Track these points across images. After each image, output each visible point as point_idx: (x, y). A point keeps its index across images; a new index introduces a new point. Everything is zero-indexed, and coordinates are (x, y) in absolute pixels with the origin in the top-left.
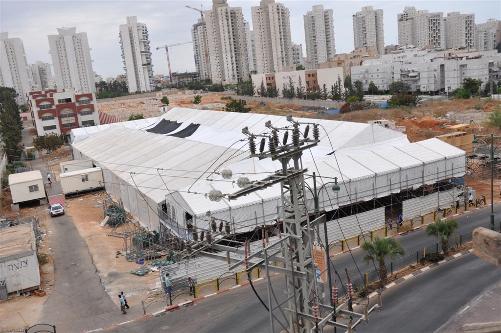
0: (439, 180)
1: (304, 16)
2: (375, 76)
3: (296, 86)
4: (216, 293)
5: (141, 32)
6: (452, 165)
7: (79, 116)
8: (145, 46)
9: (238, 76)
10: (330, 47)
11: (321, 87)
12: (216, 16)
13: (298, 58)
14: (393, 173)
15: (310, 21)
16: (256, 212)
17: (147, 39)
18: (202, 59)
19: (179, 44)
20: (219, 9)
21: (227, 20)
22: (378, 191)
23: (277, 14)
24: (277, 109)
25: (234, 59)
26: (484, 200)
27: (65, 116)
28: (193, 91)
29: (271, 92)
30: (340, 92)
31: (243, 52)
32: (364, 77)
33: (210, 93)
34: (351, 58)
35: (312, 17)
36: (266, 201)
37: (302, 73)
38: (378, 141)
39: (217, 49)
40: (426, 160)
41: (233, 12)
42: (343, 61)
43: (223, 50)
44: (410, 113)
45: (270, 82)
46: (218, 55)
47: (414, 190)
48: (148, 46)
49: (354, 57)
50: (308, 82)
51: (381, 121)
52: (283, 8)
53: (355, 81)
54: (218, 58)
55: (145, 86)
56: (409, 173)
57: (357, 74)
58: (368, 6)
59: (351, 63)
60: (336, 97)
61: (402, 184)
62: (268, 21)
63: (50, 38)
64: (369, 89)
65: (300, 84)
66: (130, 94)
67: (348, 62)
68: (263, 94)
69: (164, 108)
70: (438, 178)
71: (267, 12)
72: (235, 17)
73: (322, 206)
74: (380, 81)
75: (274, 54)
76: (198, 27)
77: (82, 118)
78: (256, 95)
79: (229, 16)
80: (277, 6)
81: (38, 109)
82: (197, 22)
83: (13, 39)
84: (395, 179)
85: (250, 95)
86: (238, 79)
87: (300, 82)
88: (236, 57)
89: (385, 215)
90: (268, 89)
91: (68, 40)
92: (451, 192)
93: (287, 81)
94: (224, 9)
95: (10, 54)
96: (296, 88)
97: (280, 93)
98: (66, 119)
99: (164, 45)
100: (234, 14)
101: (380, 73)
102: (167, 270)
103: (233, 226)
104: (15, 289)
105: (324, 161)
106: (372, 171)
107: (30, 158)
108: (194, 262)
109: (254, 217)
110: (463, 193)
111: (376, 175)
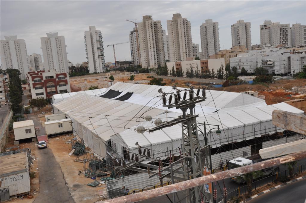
1: (200, 26)
2: (245, 64)
3: (195, 70)
5: (98, 36)
7: (58, 87)
8: (100, 44)
9: (158, 63)
10: (217, 46)
11: (211, 70)
12: (145, 26)
13: (196, 53)
14: (256, 124)
15: (204, 29)
16: (167, 148)
17: (101, 40)
18: (136, 52)
19: (121, 43)
20: (147, 22)
21: (152, 28)
22: (246, 135)
23: (183, 25)
24: (182, 84)
25: (156, 53)
27: (49, 87)
28: (129, 72)
29: (178, 73)
30: (222, 74)
31: (161, 48)
32: (238, 65)
33: (140, 74)
34: (230, 53)
35: (205, 27)
36: (174, 141)
37: (198, 62)
38: (247, 104)
39: (145, 46)
41: (155, 23)
42: (225, 54)
43: (149, 47)
44: (268, 87)
45: (178, 67)
46: (145, 50)
47: (270, 135)
48: (102, 44)
49: (232, 52)
50: (202, 68)
51: (249, 92)
52: (187, 22)
53: (232, 67)
54: (145, 52)
55: (100, 69)
56: (266, 124)
57: (234, 63)
58: (241, 20)
59: (230, 55)
60: (220, 77)
61: (262, 131)
62: (177, 30)
63: (42, 39)
64: (242, 72)
65: (197, 69)
66: (90, 74)
67: (228, 55)
68: (173, 75)
69: (111, 83)
71: (177, 24)
72: (156, 27)
73: (210, 144)
74: (249, 67)
75: (181, 50)
77: (60, 88)
78: (169, 75)
79: (153, 26)
80: (183, 20)
81: (33, 82)
82: (132, 30)
83: (20, 40)
84: (257, 128)
85: (166, 75)
86: (158, 65)
87: (197, 67)
88: (157, 52)
89: (251, 151)
91: (53, 40)
93: (189, 67)
94: (150, 21)
95: (17, 49)
96: (194, 71)
97: (185, 74)
98: (50, 89)
99: (112, 44)
100: (156, 24)
101: (249, 62)
102: (111, 183)
103: (153, 156)
104: (15, 194)
105: (212, 116)
106: (243, 123)
107: (27, 113)
108: (128, 178)
109: (166, 150)
111: (245, 125)
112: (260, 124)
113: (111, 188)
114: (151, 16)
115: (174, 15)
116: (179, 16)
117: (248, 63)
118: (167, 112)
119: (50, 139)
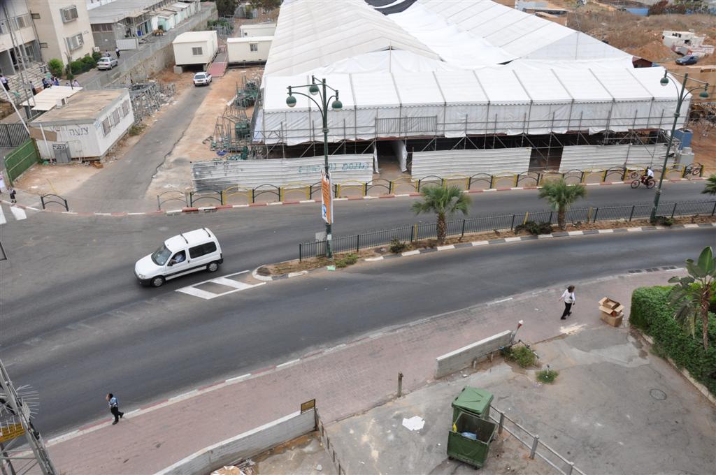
0: (636, 128)
4: (248, 205)
6: (663, 110)
14: (561, 105)
16: (345, 121)
22: (531, 125)
26: (701, 171)
36: (361, 109)
40: (618, 97)
47: (590, 134)
51: (680, 33)
56: (585, 109)
61: (571, 122)
70: (634, 125)
73: (442, 129)
84: (562, 113)
89: (531, 159)
92: (651, 149)
102: (200, 168)
103: (312, 131)
104: (78, 156)
105: (474, 71)
106: (529, 96)
107: (248, 16)
108: (235, 164)
109: (341, 125)
110: (673, 154)
111: (532, 102)
112: (569, 106)
113: (200, 176)
118: (391, 49)
119: (231, 72)
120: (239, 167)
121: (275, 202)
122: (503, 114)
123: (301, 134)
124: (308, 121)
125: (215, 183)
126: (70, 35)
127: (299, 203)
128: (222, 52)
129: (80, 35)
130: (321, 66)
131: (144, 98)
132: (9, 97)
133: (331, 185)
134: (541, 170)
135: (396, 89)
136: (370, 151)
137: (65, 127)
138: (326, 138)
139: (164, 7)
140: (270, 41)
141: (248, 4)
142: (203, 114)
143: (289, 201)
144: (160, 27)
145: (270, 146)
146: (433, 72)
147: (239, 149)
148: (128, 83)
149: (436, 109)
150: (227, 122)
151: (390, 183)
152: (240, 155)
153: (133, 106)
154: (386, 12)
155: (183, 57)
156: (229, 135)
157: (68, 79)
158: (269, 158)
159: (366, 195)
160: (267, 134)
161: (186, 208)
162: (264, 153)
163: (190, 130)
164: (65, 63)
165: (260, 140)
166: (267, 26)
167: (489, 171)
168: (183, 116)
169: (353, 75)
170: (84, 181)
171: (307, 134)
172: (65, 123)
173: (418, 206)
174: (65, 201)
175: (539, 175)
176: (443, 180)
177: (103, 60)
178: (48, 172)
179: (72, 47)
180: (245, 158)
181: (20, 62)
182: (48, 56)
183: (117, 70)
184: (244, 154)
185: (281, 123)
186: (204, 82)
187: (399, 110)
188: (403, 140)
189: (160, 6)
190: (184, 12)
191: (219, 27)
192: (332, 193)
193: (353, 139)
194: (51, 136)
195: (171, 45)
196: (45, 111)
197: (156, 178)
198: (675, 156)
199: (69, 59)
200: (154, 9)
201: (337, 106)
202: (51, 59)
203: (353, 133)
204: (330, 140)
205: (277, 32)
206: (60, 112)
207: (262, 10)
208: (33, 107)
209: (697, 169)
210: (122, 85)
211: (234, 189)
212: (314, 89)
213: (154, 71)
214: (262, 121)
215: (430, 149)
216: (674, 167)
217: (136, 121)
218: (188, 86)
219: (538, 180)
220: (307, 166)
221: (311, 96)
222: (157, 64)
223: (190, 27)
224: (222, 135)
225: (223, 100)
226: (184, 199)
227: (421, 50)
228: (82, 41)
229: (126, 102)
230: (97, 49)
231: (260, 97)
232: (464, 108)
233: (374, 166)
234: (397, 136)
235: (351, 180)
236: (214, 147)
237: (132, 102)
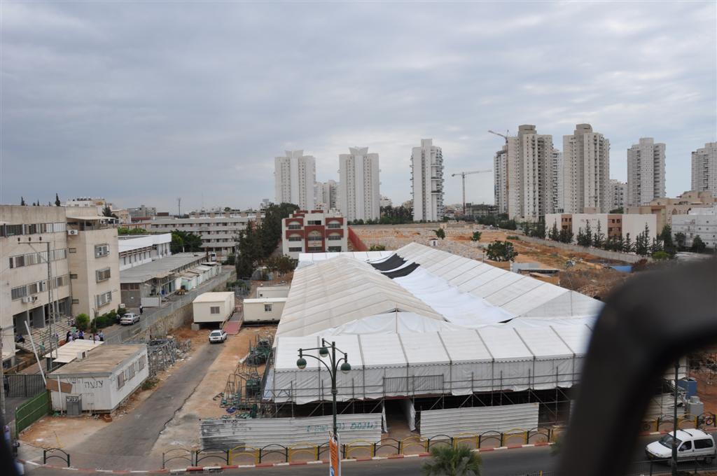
1: (628, 150)
2: (704, 229)
3: (594, 231)
4: (254, 466)
5: (434, 156)
7: (327, 240)
8: (437, 171)
9: (540, 214)
10: (658, 189)
11: (624, 236)
12: (521, 144)
13: (622, 199)
14: (563, 359)
15: (635, 156)
17: (440, 164)
18: (503, 190)
19: (478, 172)
20: (525, 136)
21: (534, 148)
22: (536, 380)
23: (594, 145)
24: (565, 258)
25: (537, 193)
27: (312, 239)
28: (482, 225)
29: (564, 236)
30: (646, 245)
32: (689, 230)
33: (500, 230)
34: (675, 204)
35: (638, 151)
36: (369, 369)
39: (518, 180)
41: (541, 140)
42: (664, 207)
43: (526, 182)
45: (566, 224)
46: (518, 187)
48: (441, 171)
49: (680, 203)
50: (610, 230)
52: (602, 139)
53: (676, 233)
54: (518, 191)
55: (432, 215)
57: (680, 225)
58: (715, 142)
59: (675, 210)
60: (641, 250)
62: (582, 153)
63: (342, 157)
64: (694, 245)
65: (599, 231)
66: (413, 223)
67: (670, 209)
68: (555, 237)
69: (434, 242)
71: (582, 143)
72: (543, 146)
73: (448, 387)
74: (710, 236)
75: (586, 192)
76: (502, 155)
77: (329, 243)
78: (547, 237)
79: (536, 145)
80: (595, 136)
81: (287, 229)
82: (501, 149)
83: (307, 157)
84: (565, 368)
85: (540, 238)
86: (540, 217)
87: (599, 228)
88: (539, 192)
89: (539, 415)
90: (562, 232)
91: (359, 159)
93: (584, 226)
94: (530, 136)
95: (301, 171)
96: (594, 235)
97: (575, 238)
98: (313, 242)
99: (461, 172)
100: (542, 142)
101: (711, 226)
102: (209, 425)
103: (321, 390)
104: (89, 408)
105: (477, 331)
106: (532, 353)
107: (264, 278)
108: (244, 422)
109: (350, 384)
110: (682, 404)
111: (534, 358)
112: (571, 360)
113: (208, 434)
114: (535, 126)
115: (578, 126)
116: (587, 128)
117: (710, 228)
118: (397, 310)
119: (245, 330)
120: (248, 426)
121: (282, 462)
122: (507, 371)
123: (310, 392)
124: (317, 380)
125: (223, 441)
126: (100, 292)
127: (306, 464)
128: (237, 311)
129: (110, 293)
130: (331, 327)
131: (160, 353)
132: (34, 348)
133: (340, 445)
134: (551, 425)
135: (403, 349)
136: (379, 411)
137: (81, 379)
138: (334, 398)
139: (188, 269)
140: (284, 302)
141: (265, 268)
142: (216, 371)
143: (297, 461)
144: (183, 287)
145: (280, 405)
146: (438, 332)
147: (248, 407)
148: (147, 338)
149: (442, 368)
150: (238, 379)
151: (399, 442)
152: (249, 412)
153: (149, 360)
154: (392, 276)
155: (201, 315)
156: (239, 392)
157: (92, 332)
158: (278, 417)
159: (375, 455)
160: (277, 393)
161: (190, 467)
162: (273, 411)
163: (202, 386)
164: (92, 317)
165: (270, 399)
166: (280, 288)
167: (499, 428)
168: (196, 372)
169: (361, 336)
170: (90, 434)
171: (316, 393)
172: (82, 376)
173: (428, 467)
174: (68, 456)
175: (549, 430)
176: (452, 439)
177: (127, 316)
178: (57, 424)
179: (101, 303)
180: (254, 416)
181: (52, 317)
182: (77, 311)
183: (139, 326)
184: (253, 412)
185: (291, 382)
186: (219, 338)
187: (406, 369)
188: (410, 399)
189: (184, 269)
190: (207, 273)
191: (237, 288)
192: (340, 454)
193: (362, 399)
194: (66, 388)
195: (191, 304)
196: (65, 363)
197: (163, 434)
198: (684, 405)
199: (96, 314)
200: (179, 272)
201: (346, 368)
202: (80, 313)
203: (362, 392)
204: (339, 399)
205: (290, 294)
206: (78, 364)
207: (278, 273)
208: (55, 359)
209: (710, 418)
210: (141, 341)
211: (241, 448)
212: (323, 352)
213: (173, 327)
214: (272, 380)
215: (438, 407)
216: (685, 417)
217: (150, 375)
218: (204, 342)
219: (549, 436)
220: (315, 426)
221: (322, 358)
222: (175, 321)
223: (211, 288)
224: (233, 392)
225: (236, 357)
226: (190, 458)
227: (425, 311)
228: (110, 298)
229: (143, 357)
230: (123, 306)
231: (271, 355)
232: (468, 366)
233: (382, 426)
234: (405, 394)
235: (359, 440)
236: (224, 404)
237: (149, 356)
